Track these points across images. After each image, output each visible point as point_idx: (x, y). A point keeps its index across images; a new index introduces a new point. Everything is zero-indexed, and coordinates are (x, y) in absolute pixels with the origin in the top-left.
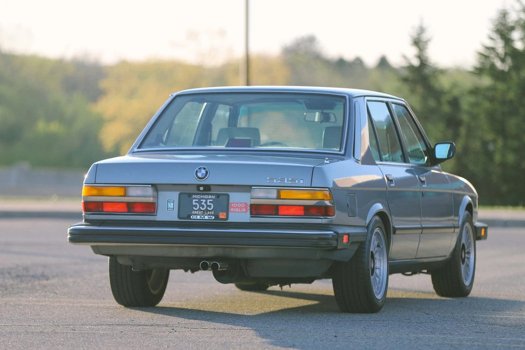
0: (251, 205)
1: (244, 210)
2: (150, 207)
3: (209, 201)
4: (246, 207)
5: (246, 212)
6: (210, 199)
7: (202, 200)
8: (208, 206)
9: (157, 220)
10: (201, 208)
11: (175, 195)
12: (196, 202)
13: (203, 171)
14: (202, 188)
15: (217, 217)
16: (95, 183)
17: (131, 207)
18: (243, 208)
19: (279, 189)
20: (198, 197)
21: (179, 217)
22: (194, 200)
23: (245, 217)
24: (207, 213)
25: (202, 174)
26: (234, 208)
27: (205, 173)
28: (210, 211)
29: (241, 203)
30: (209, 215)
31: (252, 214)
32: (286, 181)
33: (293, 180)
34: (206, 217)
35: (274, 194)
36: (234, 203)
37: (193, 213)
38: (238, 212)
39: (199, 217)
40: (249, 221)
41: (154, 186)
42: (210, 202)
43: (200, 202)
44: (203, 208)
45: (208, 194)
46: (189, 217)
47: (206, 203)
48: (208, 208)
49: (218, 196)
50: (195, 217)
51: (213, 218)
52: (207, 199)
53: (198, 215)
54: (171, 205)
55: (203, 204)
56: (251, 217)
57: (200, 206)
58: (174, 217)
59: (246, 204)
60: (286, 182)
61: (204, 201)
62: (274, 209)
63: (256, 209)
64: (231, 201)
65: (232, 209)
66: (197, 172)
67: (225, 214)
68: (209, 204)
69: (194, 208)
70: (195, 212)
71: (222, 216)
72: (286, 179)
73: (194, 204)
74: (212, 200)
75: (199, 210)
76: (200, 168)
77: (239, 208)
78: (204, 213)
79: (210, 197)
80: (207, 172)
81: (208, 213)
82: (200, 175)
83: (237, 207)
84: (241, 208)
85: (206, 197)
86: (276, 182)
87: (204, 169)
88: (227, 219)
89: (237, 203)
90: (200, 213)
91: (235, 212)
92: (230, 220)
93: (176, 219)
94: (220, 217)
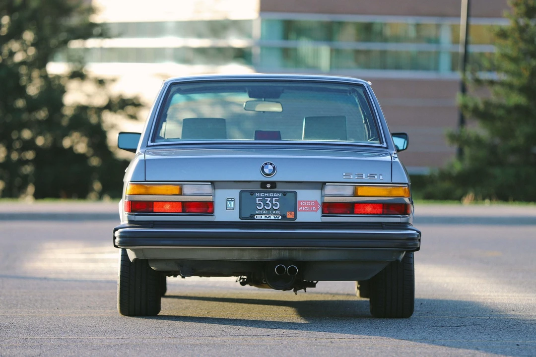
0: (322, 203)
1: (314, 208)
2: (207, 207)
3: (274, 199)
4: (316, 206)
5: (316, 211)
6: (275, 197)
7: (266, 199)
8: (273, 205)
9: (216, 220)
10: (265, 207)
11: (235, 193)
12: (259, 200)
13: (271, 167)
14: (269, 186)
15: (284, 217)
16: (145, 181)
17: (187, 207)
18: (313, 206)
19: (356, 185)
20: (261, 195)
21: (241, 218)
22: (257, 199)
23: (316, 216)
24: (272, 212)
25: (269, 170)
26: (302, 206)
27: (272, 168)
28: (275, 210)
29: (311, 202)
30: (275, 214)
31: (325, 213)
33: (372, 176)
34: (272, 217)
35: (349, 190)
36: (302, 201)
37: (257, 212)
39: (263, 217)
40: (320, 221)
41: (213, 183)
42: (276, 200)
43: (264, 201)
44: (268, 207)
45: (274, 192)
46: (252, 217)
47: (271, 201)
48: (274, 207)
49: (285, 193)
50: (259, 217)
51: (280, 217)
52: (272, 198)
53: (262, 214)
54: (231, 204)
55: (268, 202)
56: (323, 216)
57: (264, 206)
58: (234, 217)
59: (316, 202)
60: (365, 178)
61: (269, 199)
62: (349, 208)
63: (328, 208)
64: (299, 199)
65: (301, 208)
66: (263, 168)
67: (293, 213)
68: (274, 202)
69: (258, 207)
70: (259, 211)
71: (290, 215)
72: (364, 175)
73: (258, 202)
74: (278, 199)
75: (264, 209)
76: (266, 164)
77: (308, 206)
78: (269, 212)
79: (275, 195)
80: (274, 168)
81: (274, 212)
82: (266, 171)
83: (306, 206)
84: (311, 206)
85: (271, 195)
86: (353, 178)
87: (271, 164)
88: (295, 218)
89: (306, 202)
90: (264, 212)
91: (305, 211)
92: (298, 220)
93: (238, 219)
94: (288, 217)
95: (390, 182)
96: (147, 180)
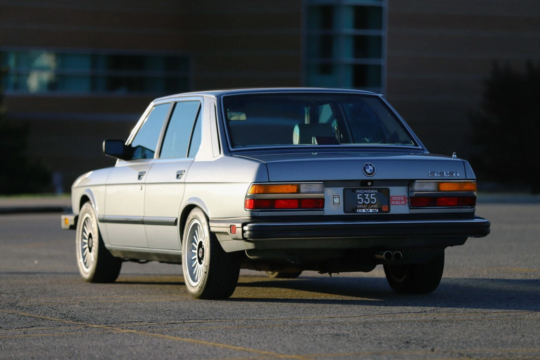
0: (410, 198)
1: (403, 202)
2: (319, 203)
3: (372, 195)
6: (372, 193)
7: (365, 195)
8: (371, 200)
9: (325, 214)
10: (365, 202)
11: (340, 191)
12: (360, 196)
14: (370, 184)
15: (380, 210)
17: (302, 203)
19: (439, 182)
20: (361, 191)
21: (345, 212)
22: (358, 195)
23: (403, 209)
24: (370, 206)
26: (394, 201)
27: (372, 169)
28: (373, 204)
29: (400, 197)
30: (372, 208)
31: (411, 206)
32: (445, 175)
33: (451, 174)
34: (371, 211)
35: (433, 187)
36: (394, 197)
39: (364, 211)
40: (409, 213)
41: (326, 182)
42: (373, 196)
43: (364, 197)
44: (367, 202)
45: (371, 189)
46: (354, 210)
47: (369, 197)
48: (372, 202)
49: (379, 190)
50: (360, 211)
51: (377, 210)
52: (370, 194)
53: (362, 209)
54: (336, 200)
55: (367, 198)
56: (410, 209)
61: (368, 195)
62: (433, 201)
63: (415, 201)
64: (391, 195)
66: (365, 168)
67: (387, 206)
68: (372, 198)
69: (359, 202)
70: (360, 206)
71: (385, 209)
72: (445, 172)
73: (359, 198)
74: (374, 195)
75: (364, 204)
76: (367, 165)
77: (398, 201)
78: (368, 207)
79: (372, 191)
80: (374, 168)
81: (372, 206)
82: (368, 171)
83: (397, 200)
84: (400, 201)
85: (369, 191)
86: (436, 176)
87: (371, 165)
88: (389, 211)
90: (365, 206)
92: (391, 212)
93: (341, 212)
94: (383, 210)
95: (465, 178)
96: (270, 181)
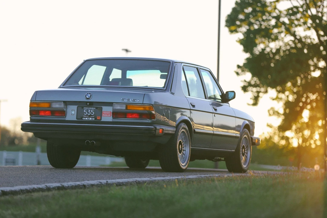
0: (113, 113)
3: (92, 110)
5: (110, 116)
6: (92, 109)
8: (91, 113)
9: (66, 120)
10: (88, 114)
11: (75, 107)
12: (85, 111)
13: (89, 95)
14: (88, 104)
15: (96, 119)
16: (35, 101)
18: (109, 114)
19: (127, 104)
20: (86, 108)
21: (77, 119)
22: (85, 110)
23: (110, 119)
25: (89, 96)
26: (104, 114)
28: (92, 115)
29: (108, 112)
30: (92, 118)
31: (114, 117)
32: (130, 101)
33: (134, 100)
34: (90, 119)
35: (124, 108)
36: (105, 112)
37: (84, 116)
38: (107, 116)
39: (87, 119)
40: (112, 121)
41: (65, 102)
42: (93, 111)
43: (87, 111)
44: (89, 114)
45: (92, 107)
46: (82, 119)
47: (90, 111)
48: (92, 114)
49: (96, 108)
50: (85, 119)
51: (94, 119)
52: (91, 110)
53: (86, 117)
54: (73, 112)
55: (89, 112)
56: (113, 119)
57: (87, 113)
59: (110, 112)
61: (90, 110)
62: (123, 115)
63: (115, 114)
64: (103, 111)
65: (104, 115)
66: (86, 95)
67: (100, 117)
68: (92, 112)
69: (84, 114)
71: (98, 118)
72: (130, 100)
73: (85, 112)
75: (87, 115)
76: (88, 94)
78: (89, 117)
79: (93, 108)
80: (91, 95)
81: (92, 116)
82: (87, 97)
83: (106, 114)
84: (108, 114)
85: (90, 108)
86: (126, 101)
87: (90, 94)
89: (106, 112)
90: (87, 116)
91: (105, 116)
92: (102, 120)
93: (75, 119)
94: (97, 119)
95: (142, 103)
96: (36, 100)
